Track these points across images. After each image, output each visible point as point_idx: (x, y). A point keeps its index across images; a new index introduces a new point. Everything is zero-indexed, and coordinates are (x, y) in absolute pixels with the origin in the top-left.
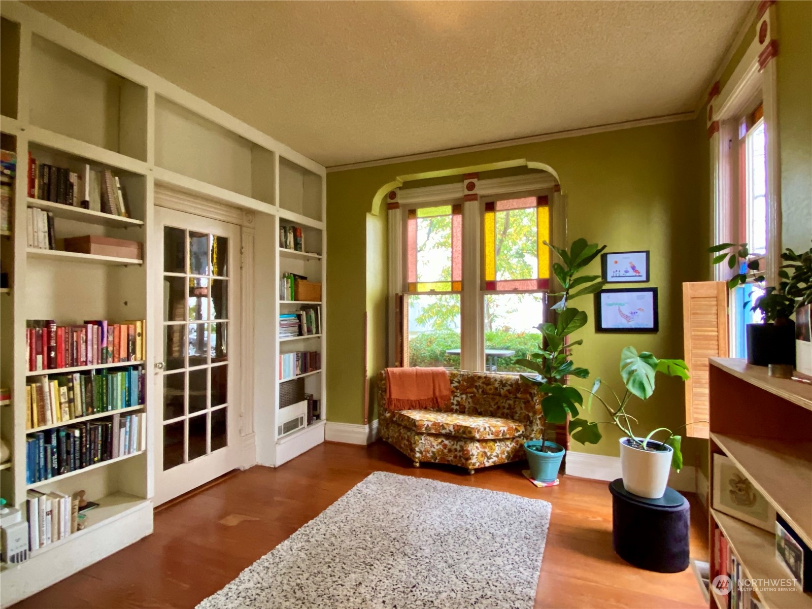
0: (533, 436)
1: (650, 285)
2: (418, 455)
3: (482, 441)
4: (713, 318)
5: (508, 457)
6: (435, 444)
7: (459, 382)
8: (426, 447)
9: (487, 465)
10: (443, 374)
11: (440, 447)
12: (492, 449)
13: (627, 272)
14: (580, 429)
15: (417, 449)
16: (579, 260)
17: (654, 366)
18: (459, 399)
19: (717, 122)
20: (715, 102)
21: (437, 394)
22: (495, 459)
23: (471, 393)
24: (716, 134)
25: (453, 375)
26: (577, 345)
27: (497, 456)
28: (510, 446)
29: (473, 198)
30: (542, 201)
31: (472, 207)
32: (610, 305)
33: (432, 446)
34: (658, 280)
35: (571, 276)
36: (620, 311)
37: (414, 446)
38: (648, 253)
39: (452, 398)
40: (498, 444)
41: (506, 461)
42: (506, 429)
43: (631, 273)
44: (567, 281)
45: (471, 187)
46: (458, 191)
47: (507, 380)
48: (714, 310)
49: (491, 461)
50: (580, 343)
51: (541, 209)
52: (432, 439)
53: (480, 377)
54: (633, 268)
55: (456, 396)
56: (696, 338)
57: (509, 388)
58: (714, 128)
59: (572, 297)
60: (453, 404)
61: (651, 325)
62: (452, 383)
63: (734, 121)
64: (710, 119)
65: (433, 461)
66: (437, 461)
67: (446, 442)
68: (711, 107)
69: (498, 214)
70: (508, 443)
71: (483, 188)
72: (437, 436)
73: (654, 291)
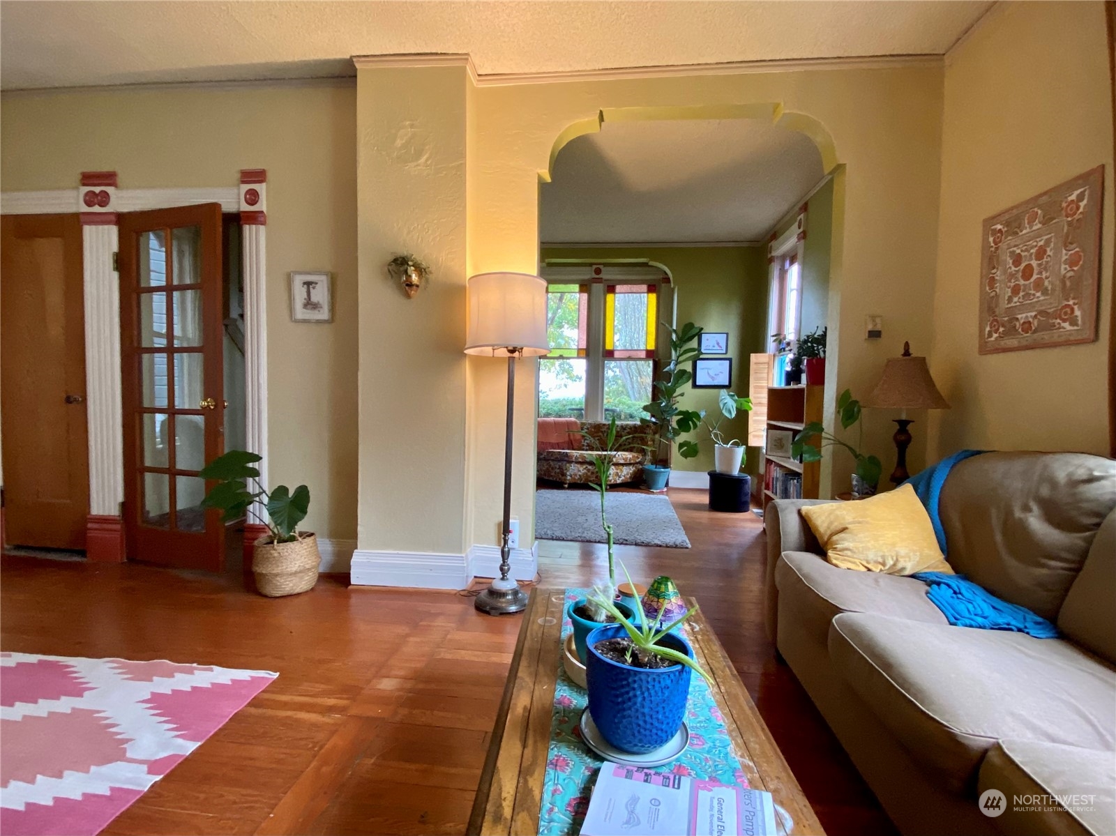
0: (645, 463)
1: (728, 356)
2: (569, 478)
3: (616, 464)
4: (765, 375)
5: (630, 477)
6: (581, 469)
7: (588, 429)
8: (575, 471)
9: (618, 482)
10: (575, 423)
11: (585, 471)
12: (622, 471)
13: (714, 346)
14: (685, 448)
15: (568, 473)
16: (687, 337)
17: (735, 401)
18: (588, 442)
19: (774, 257)
20: (773, 243)
21: (572, 437)
22: (623, 478)
23: (598, 436)
24: (773, 264)
25: (582, 424)
26: (680, 397)
27: (624, 476)
28: (631, 470)
29: (599, 281)
30: (651, 289)
31: (598, 288)
32: (703, 369)
33: (579, 471)
34: (733, 353)
35: (680, 348)
36: (708, 373)
37: (565, 471)
38: (727, 334)
39: (583, 441)
40: (625, 467)
41: (629, 480)
42: (631, 456)
43: (717, 347)
44: (678, 351)
45: (598, 271)
46: (588, 274)
47: (627, 425)
48: (766, 371)
49: (621, 479)
50: (682, 395)
51: (650, 295)
52: (579, 466)
53: (604, 425)
54: (718, 344)
55: (585, 439)
56: (756, 387)
57: (629, 430)
58: (771, 260)
59: (680, 362)
60: (583, 445)
61: (727, 383)
62: (582, 429)
63: (783, 258)
64: (770, 253)
65: (579, 482)
66: (582, 482)
67: (590, 467)
68: (771, 247)
69: (617, 295)
70: (631, 467)
71: (607, 274)
72: (581, 463)
73: (730, 360)
